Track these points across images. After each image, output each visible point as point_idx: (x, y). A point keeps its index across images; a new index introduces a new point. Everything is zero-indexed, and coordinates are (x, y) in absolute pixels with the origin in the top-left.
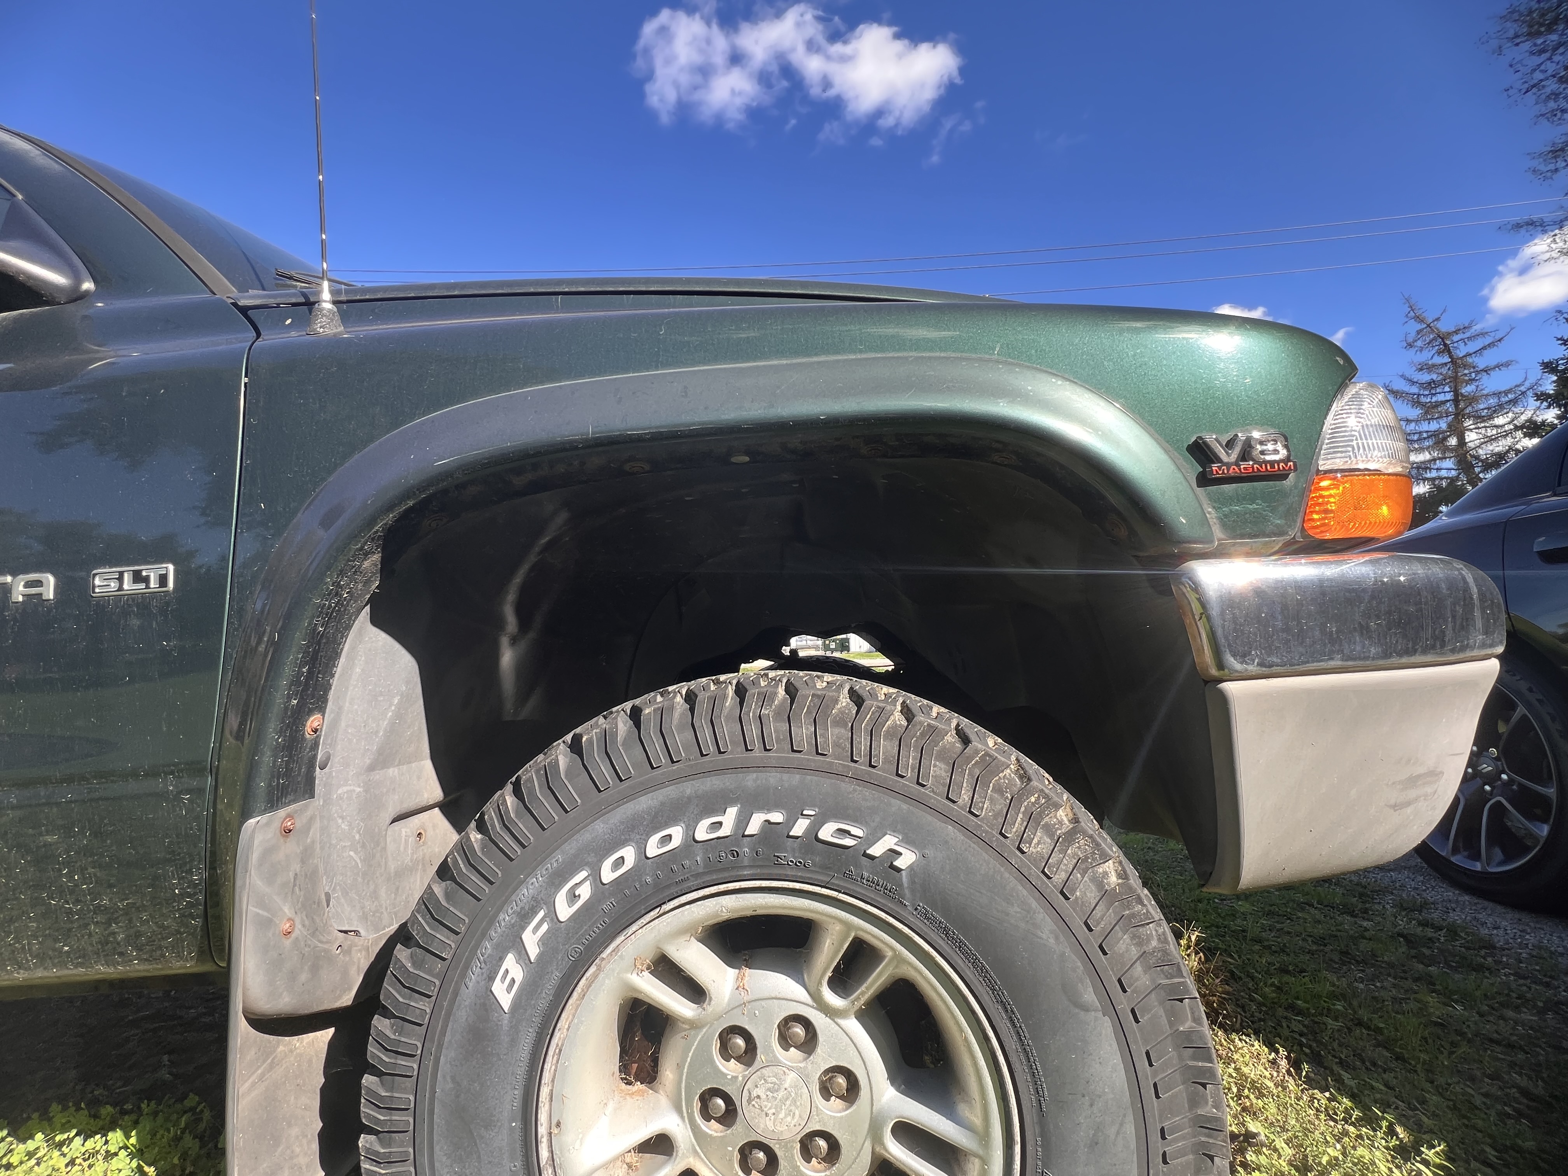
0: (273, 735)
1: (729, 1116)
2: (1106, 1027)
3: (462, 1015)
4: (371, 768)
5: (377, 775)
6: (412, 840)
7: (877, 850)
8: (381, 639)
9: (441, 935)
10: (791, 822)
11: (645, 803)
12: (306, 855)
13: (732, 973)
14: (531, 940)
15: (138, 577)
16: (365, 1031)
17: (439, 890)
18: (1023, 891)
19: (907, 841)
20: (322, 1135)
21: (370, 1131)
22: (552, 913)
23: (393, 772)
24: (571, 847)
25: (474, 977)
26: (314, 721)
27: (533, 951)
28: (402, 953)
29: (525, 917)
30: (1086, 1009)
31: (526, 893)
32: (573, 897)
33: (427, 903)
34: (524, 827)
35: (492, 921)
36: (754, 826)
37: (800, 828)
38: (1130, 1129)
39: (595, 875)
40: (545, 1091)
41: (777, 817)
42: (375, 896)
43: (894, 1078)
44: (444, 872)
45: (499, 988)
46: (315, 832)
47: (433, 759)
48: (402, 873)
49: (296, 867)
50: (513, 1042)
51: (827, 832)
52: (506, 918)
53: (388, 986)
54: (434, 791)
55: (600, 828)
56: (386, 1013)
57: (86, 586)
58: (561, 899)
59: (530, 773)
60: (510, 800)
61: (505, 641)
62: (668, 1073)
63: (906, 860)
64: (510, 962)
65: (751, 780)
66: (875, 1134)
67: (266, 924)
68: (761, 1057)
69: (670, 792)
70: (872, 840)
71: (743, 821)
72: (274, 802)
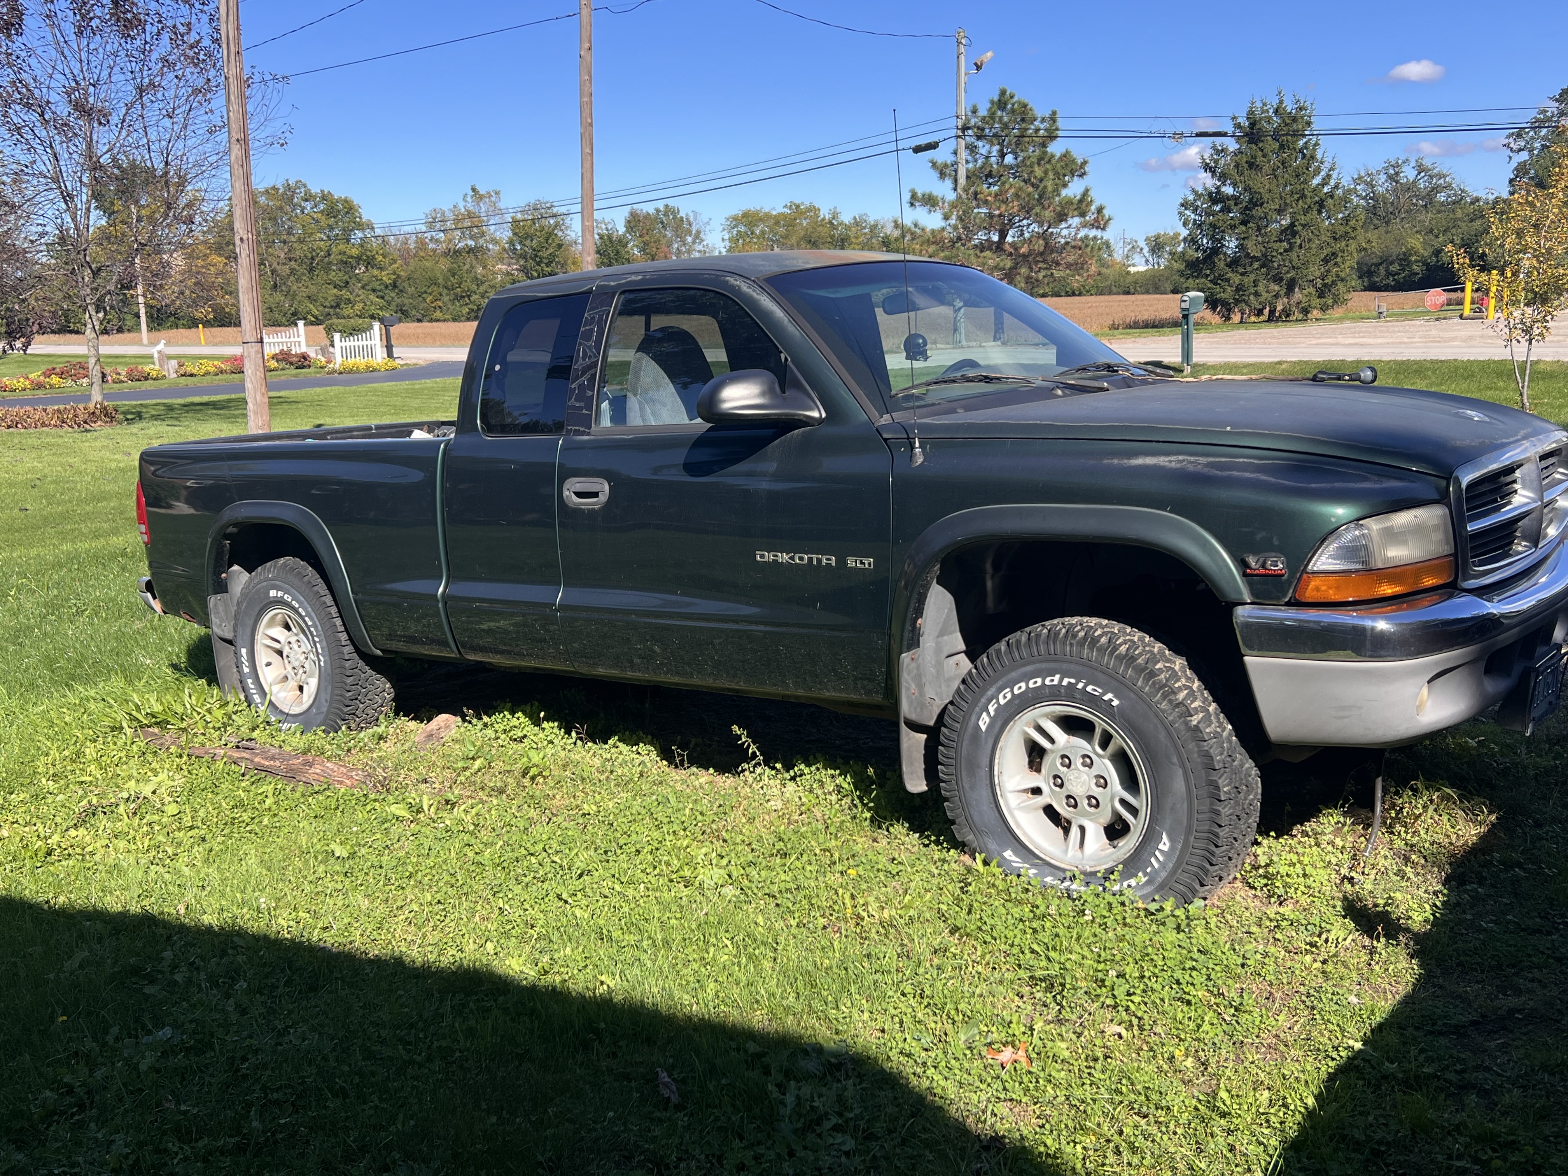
0: (908, 627)
1: (1061, 786)
2: (1180, 771)
3: (970, 730)
4: (938, 637)
5: (940, 639)
6: (954, 666)
7: (1106, 698)
8: (940, 588)
9: (963, 703)
10: (1077, 684)
11: (1029, 668)
12: (918, 668)
13: (1065, 736)
14: (992, 708)
15: (862, 563)
16: (939, 731)
17: (962, 687)
18: (1155, 721)
19: (1116, 696)
20: (925, 770)
21: (942, 764)
22: (998, 702)
23: (946, 638)
24: (1004, 679)
25: (973, 718)
26: (919, 621)
27: (992, 713)
28: (950, 707)
29: (990, 701)
30: (1173, 764)
31: (990, 693)
32: (1005, 697)
33: (958, 691)
34: (989, 670)
35: (979, 700)
36: (1065, 683)
37: (1080, 686)
38: (1185, 806)
39: (1012, 691)
40: (996, 761)
41: (1073, 681)
42: (940, 687)
43: (1122, 784)
44: (964, 681)
45: (981, 723)
46: (920, 660)
47: (961, 631)
48: (950, 680)
49: (915, 671)
50: (986, 742)
51: (1089, 689)
52: (983, 700)
53: (946, 717)
54: (962, 647)
55: (1014, 675)
56: (946, 726)
57: (846, 563)
58: (1001, 696)
59: (991, 650)
60: (985, 660)
61: (988, 577)
62: (1043, 771)
63: (1116, 703)
64: (984, 715)
65: (1065, 666)
66: (1112, 800)
67: (908, 689)
68: (1073, 766)
69: (1038, 666)
70: (1104, 694)
71: (1061, 680)
72: (909, 650)
